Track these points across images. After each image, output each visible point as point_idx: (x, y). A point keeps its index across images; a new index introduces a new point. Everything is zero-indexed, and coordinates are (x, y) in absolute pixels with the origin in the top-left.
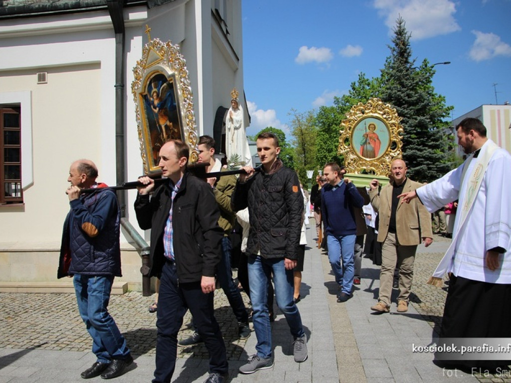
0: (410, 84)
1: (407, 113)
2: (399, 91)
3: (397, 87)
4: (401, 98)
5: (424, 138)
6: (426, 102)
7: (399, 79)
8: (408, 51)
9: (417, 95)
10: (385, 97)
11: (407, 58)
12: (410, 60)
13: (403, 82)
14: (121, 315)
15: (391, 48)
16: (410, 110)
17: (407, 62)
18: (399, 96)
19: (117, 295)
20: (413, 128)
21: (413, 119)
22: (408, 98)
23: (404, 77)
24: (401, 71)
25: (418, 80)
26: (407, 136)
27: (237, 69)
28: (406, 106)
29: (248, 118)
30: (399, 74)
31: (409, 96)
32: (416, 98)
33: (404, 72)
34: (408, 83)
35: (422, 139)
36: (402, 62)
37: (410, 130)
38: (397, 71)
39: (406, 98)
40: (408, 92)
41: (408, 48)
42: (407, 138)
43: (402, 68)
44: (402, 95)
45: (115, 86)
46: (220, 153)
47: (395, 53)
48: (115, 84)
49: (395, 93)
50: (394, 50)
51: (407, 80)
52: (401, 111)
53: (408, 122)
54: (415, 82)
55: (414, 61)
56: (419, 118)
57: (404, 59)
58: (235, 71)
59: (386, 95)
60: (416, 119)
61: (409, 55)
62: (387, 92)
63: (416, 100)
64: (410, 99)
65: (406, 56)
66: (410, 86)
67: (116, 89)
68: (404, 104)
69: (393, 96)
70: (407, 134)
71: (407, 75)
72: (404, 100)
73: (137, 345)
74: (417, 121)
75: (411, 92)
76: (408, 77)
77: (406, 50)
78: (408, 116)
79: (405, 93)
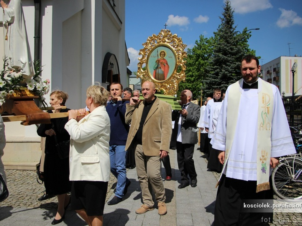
0: (232, 42)
1: (230, 60)
2: (225, 46)
3: (224, 43)
4: (227, 50)
5: (240, 76)
6: (242, 53)
7: (225, 38)
8: (232, 21)
9: (236, 49)
10: (216, 49)
11: (231, 25)
12: (233, 26)
13: (228, 40)
14: (31, 183)
15: (221, 19)
16: (232, 58)
17: (231, 28)
18: (225, 49)
19: (32, 170)
20: (233, 70)
21: (234, 63)
22: (231, 50)
23: (229, 37)
24: (227, 33)
25: (237, 39)
26: (229, 74)
27: (121, 29)
28: (229, 55)
29: (128, 61)
30: (226, 35)
31: (232, 49)
32: (236, 50)
33: (229, 34)
34: (231, 41)
35: (239, 77)
36: (228, 27)
37: (231, 71)
38: (225, 33)
39: (230, 50)
40: (231, 46)
41: (232, 19)
42: (230, 75)
43: (228, 31)
44: (227, 48)
45: (34, 37)
46: (106, 82)
47: (224, 22)
48: (34, 36)
49: (223, 47)
50: (223, 20)
51: (230, 39)
52: (226, 58)
53: (230, 65)
54: (236, 40)
55: (236, 27)
56: (237, 63)
57: (229, 26)
58: (119, 30)
59: (217, 48)
60: (235, 64)
61: (232, 23)
62: (218, 47)
63: (236, 52)
64: (232, 51)
65: (231, 24)
66: (233, 43)
67: (35, 39)
68: (228, 54)
69: (221, 49)
70: (229, 73)
71: (230, 36)
72: (228, 52)
73: (37, 203)
74: (236, 65)
75: (233, 47)
76: (231, 37)
77: (231, 20)
78: (231, 62)
79: (229, 47)
